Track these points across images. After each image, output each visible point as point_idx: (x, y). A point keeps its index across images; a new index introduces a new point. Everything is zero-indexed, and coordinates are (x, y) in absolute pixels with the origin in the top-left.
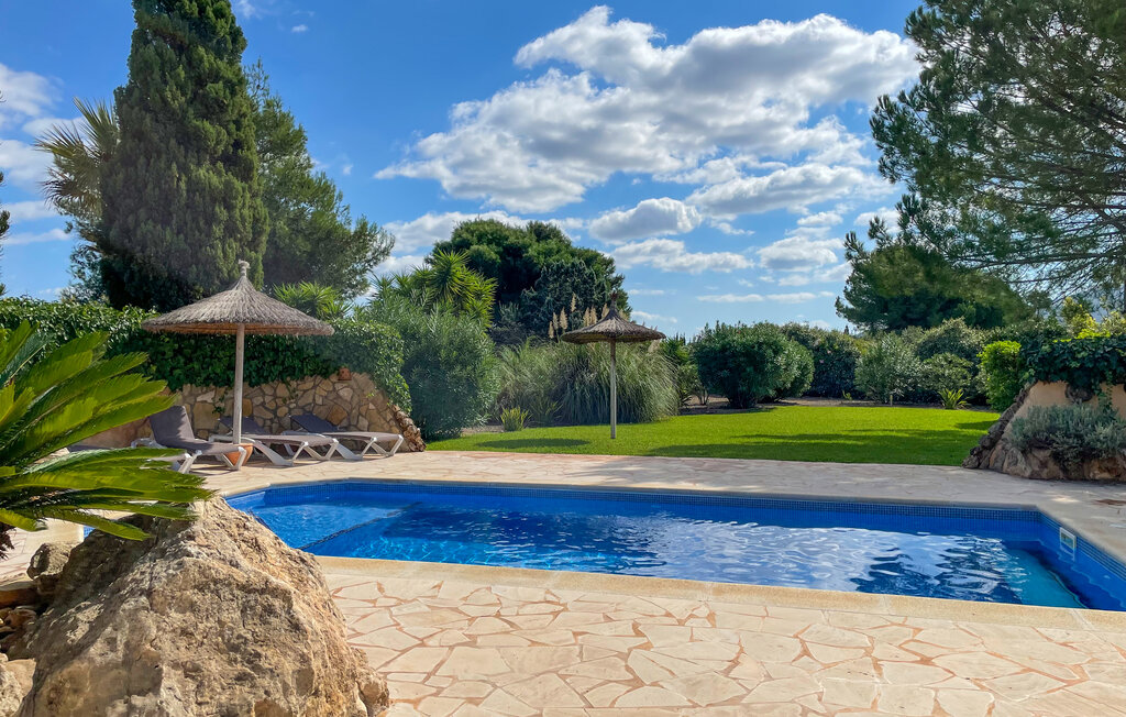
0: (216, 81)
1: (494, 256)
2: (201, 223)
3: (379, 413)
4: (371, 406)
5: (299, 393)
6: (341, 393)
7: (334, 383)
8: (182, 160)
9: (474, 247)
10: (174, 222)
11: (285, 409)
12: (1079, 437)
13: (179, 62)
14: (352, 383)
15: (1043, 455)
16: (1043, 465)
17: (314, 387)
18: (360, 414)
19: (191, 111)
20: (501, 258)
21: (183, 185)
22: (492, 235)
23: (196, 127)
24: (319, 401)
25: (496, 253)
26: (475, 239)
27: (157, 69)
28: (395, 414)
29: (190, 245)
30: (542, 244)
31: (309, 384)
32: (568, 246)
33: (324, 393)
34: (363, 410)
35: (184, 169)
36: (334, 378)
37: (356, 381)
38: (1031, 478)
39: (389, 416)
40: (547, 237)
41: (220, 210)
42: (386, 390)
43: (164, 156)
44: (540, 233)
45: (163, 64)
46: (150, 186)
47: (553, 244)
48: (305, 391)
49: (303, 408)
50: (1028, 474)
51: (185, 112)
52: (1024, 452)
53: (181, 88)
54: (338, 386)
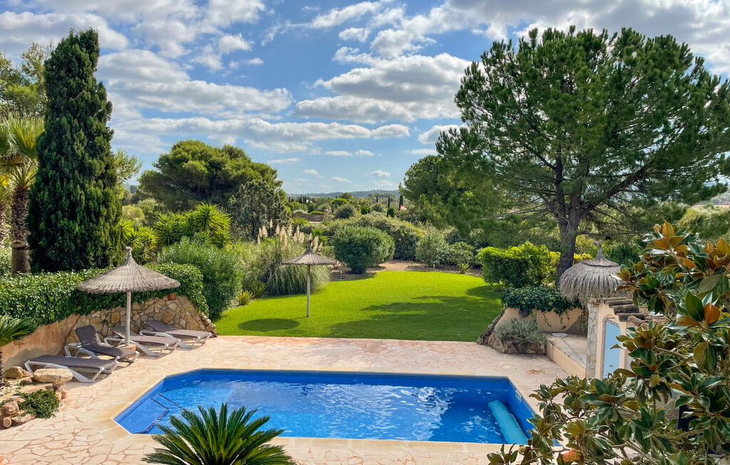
0: (99, 135)
1: (203, 169)
2: (93, 218)
3: (192, 317)
4: (188, 313)
5: (146, 307)
6: (170, 306)
7: (165, 301)
8: (82, 182)
9: (190, 162)
10: (78, 218)
11: (138, 316)
12: (524, 337)
13: (80, 127)
14: (176, 301)
15: (510, 342)
16: (509, 347)
17: (154, 303)
18: (181, 317)
19: (87, 155)
20: (208, 170)
21: (83, 197)
22: (201, 153)
23: (90, 164)
24: (157, 311)
25: (205, 166)
26: (190, 156)
27: (68, 132)
28: (202, 317)
29: (87, 230)
30: (234, 161)
31: (151, 302)
32: (249, 162)
33: (160, 307)
34: (183, 315)
35: (83, 187)
36: (166, 298)
37: (179, 299)
38: (505, 353)
39: (198, 319)
40: (236, 156)
41: (103, 210)
42: (196, 305)
43: (72, 181)
44: (232, 153)
45: (71, 129)
46: (64, 198)
47: (240, 161)
48: (149, 306)
49: (148, 315)
50: (503, 351)
51: (83, 156)
52: (502, 341)
53: (81, 142)
54: (168, 302)
